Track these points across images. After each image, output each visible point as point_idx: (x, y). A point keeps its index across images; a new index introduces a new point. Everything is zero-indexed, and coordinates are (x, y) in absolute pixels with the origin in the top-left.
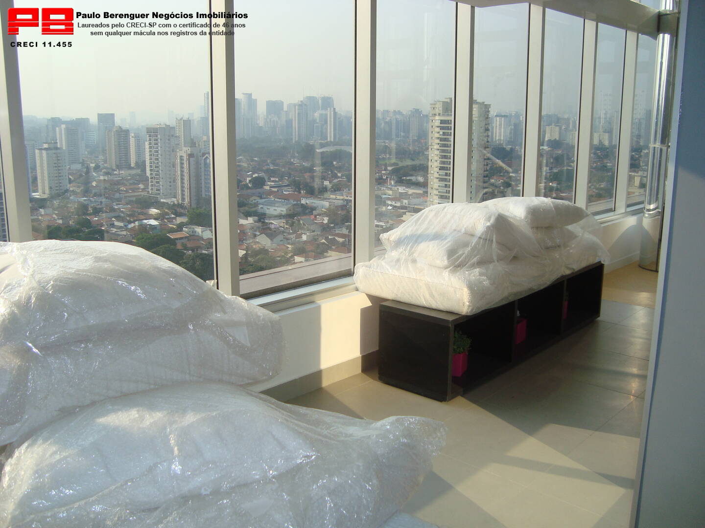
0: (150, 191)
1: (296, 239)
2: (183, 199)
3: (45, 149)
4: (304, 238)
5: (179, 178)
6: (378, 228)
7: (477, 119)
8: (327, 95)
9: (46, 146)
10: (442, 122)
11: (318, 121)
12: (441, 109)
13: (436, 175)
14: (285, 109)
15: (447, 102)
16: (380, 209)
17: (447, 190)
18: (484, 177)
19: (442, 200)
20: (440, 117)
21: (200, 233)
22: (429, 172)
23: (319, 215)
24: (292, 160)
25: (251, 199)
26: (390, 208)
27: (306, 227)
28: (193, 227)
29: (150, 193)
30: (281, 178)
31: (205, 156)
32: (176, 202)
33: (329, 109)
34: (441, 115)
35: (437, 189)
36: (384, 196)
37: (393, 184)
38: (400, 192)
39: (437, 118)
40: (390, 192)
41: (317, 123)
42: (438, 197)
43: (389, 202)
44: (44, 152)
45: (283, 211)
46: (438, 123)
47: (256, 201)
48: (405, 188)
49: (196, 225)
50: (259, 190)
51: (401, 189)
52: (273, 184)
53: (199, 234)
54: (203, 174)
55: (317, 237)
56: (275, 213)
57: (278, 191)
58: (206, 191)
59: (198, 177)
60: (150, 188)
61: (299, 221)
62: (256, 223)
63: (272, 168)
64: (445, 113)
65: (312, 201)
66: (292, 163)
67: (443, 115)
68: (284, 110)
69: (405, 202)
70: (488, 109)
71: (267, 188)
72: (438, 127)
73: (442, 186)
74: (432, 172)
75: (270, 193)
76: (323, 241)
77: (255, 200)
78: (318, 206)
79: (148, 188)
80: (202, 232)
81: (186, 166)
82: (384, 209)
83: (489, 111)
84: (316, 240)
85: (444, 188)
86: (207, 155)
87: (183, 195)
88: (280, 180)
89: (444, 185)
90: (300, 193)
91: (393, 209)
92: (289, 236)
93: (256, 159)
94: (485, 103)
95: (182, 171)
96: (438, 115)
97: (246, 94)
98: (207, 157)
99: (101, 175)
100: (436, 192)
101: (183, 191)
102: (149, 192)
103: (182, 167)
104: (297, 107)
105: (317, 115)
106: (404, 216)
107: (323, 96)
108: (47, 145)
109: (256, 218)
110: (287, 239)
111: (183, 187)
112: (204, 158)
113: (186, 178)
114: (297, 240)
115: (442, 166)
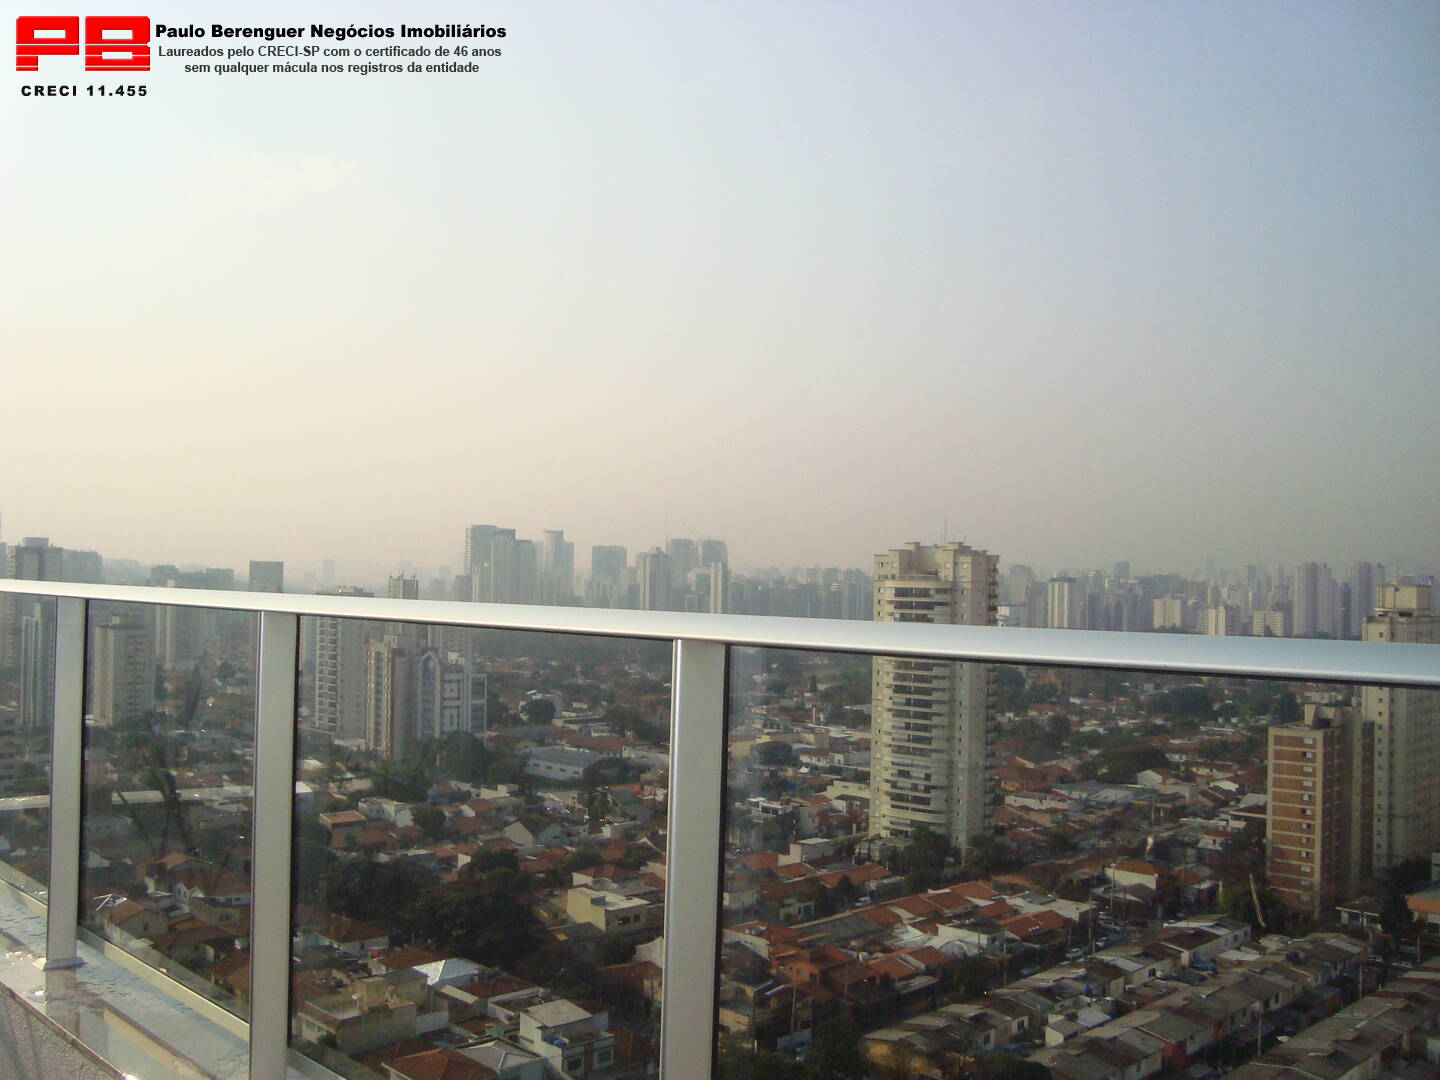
0: (317, 722)
1: (590, 833)
2: (377, 741)
3: (114, 627)
4: (607, 832)
5: (373, 696)
6: (765, 815)
7: (969, 586)
8: (714, 538)
9: (116, 621)
10: (899, 592)
11: (693, 589)
12: (896, 565)
13: (888, 704)
14: (631, 562)
15: (910, 552)
16: (781, 774)
17: (909, 735)
18: (988, 707)
19: (899, 755)
20: (893, 582)
21: (393, 814)
22: (873, 697)
23: (650, 783)
24: (626, 668)
25: (520, 745)
26: (804, 770)
27: (617, 809)
28: (380, 800)
29: (317, 725)
30: (594, 702)
31: (426, 655)
32: (363, 748)
33: (713, 564)
34: (897, 578)
35: (890, 734)
36: (796, 746)
37: (822, 719)
38: (830, 738)
39: (890, 584)
40: (811, 737)
41: (691, 593)
42: (890, 749)
43: (805, 759)
44: (111, 634)
45: (577, 773)
46: (890, 595)
47: (528, 751)
48: (844, 727)
49: (387, 797)
50: (540, 727)
51: (835, 732)
52: (574, 714)
53: (389, 816)
54: (419, 690)
55: (633, 832)
56: (562, 776)
57: (581, 730)
58: (423, 726)
59: (410, 696)
60: (317, 715)
61: (604, 795)
62: (514, 798)
63: (580, 682)
64: (906, 573)
65: (642, 753)
66: (625, 674)
67: (902, 578)
68: (628, 565)
69: (839, 758)
70: (995, 565)
71: (558, 723)
72: (891, 602)
73: (900, 728)
74: (879, 697)
75: (562, 734)
76: (645, 840)
77: (526, 748)
78: (654, 765)
79: (314, 716)
80: (396, 812)
81: (386, 671)
82: (790, 772)
83: (995, 570)
84: (632, 837)
85: (905, 732)
86: (430, 653)
87: (378, 732)
88: (590, 708)
89: (904, 725)
90: (624, 736)
91: (811, 772)
92: (575, 828)
93: (554, 663)
94: (988, 554)
95: (378, 684)
96: (890, 577)
97: (553, 532)
98: (429, 658)
99: (230, 685)
100: (887, 739)
101: (378, 724)
102: (314, 723)
103: (379, 676)
104: (648, 560)
105: (692, 576)
106: (828, 787)
107: (706, 539)
108: (118, 618)
109: (515, 787)
110: (569, 835)
111: (378, 716)
112: (423, 658)
113: (386, 697)
114: (593, 836)
115: (899, 683)
